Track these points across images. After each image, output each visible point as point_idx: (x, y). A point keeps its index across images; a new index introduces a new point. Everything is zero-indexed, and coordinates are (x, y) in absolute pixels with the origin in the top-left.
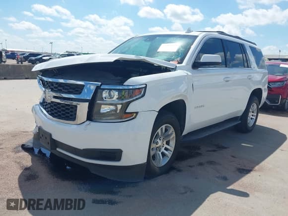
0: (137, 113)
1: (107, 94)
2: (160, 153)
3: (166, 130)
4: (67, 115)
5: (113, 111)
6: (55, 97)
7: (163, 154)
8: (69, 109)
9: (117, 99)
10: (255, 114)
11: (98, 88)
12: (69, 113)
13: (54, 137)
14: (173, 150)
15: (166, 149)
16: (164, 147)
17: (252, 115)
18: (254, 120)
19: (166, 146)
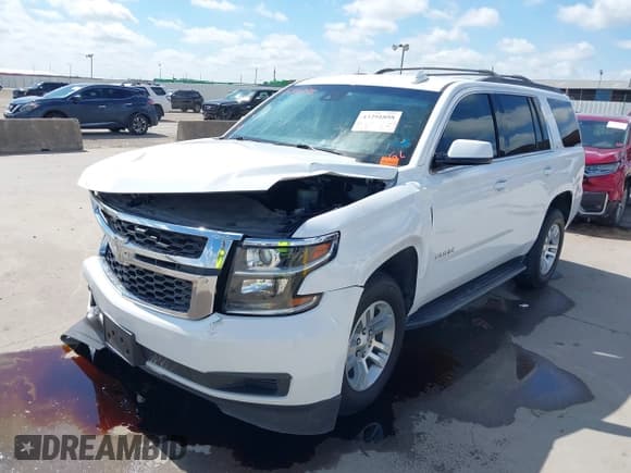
0: (320, 295)
1: (257, 257)
2: (364, 361)
3: (377, 312)
4: (168, 296)
5: (268, 288)
6: (139, 257)
7: (370, 362)
8: (172, 285)
9: (278, 266)
10: (556, 247)
11: (236, 244)
12: (172, 293)
13: (140, 341)
14: (389, 352)
15: (376, 351)
16: (372, 348)
17: (550, 250)
18: (553, 260)
19: (375, 344)
